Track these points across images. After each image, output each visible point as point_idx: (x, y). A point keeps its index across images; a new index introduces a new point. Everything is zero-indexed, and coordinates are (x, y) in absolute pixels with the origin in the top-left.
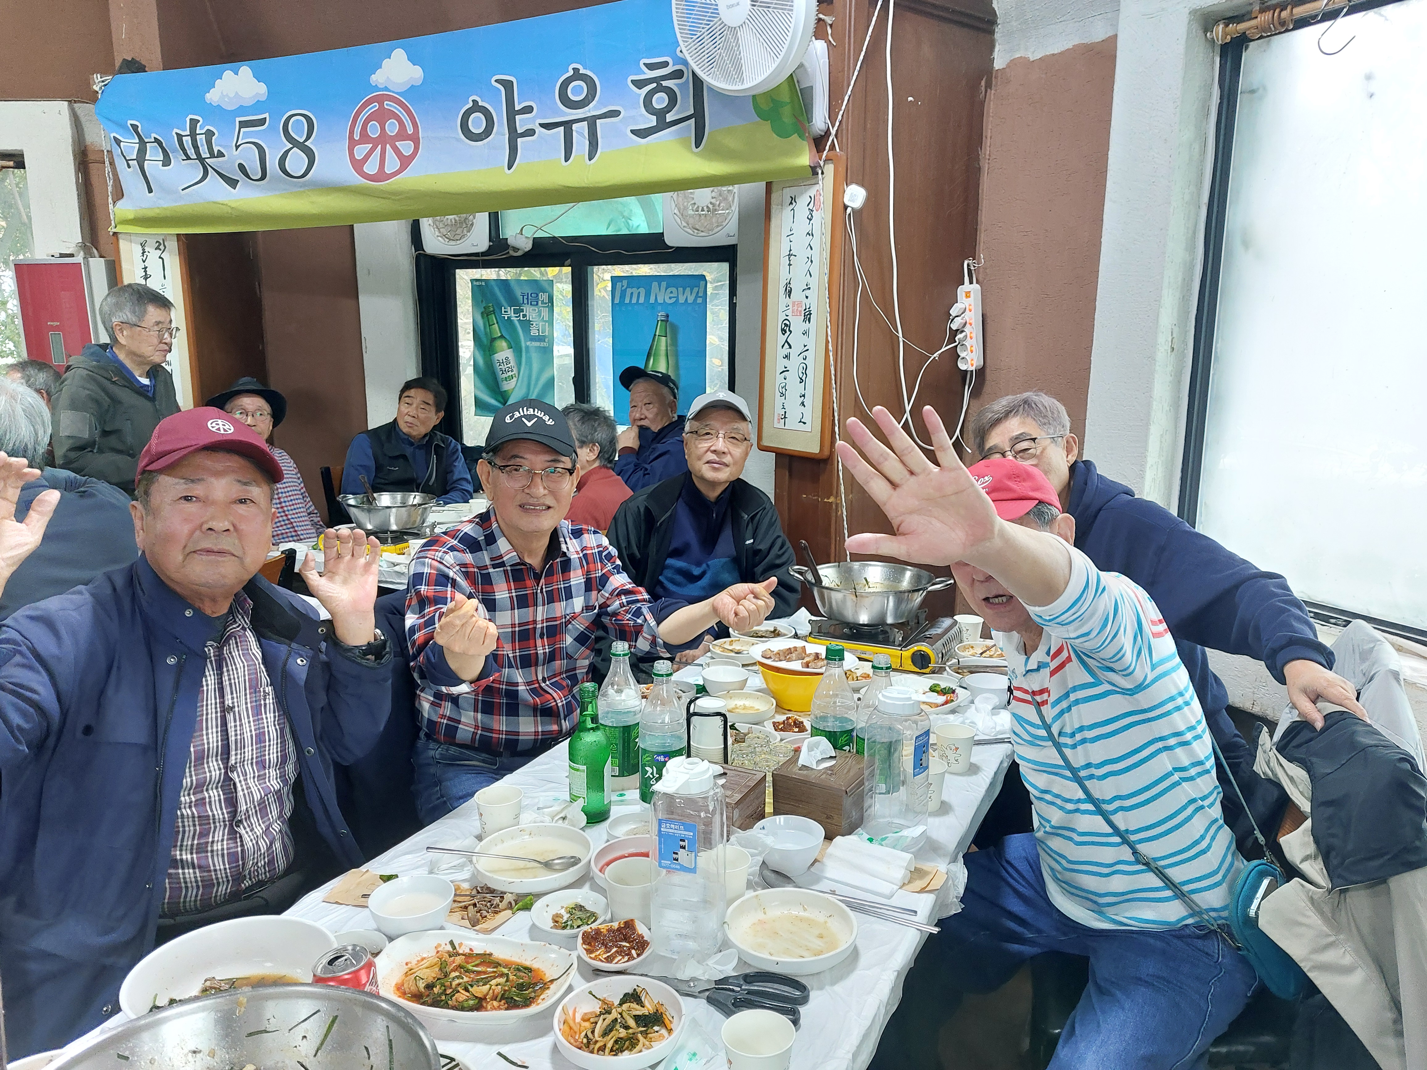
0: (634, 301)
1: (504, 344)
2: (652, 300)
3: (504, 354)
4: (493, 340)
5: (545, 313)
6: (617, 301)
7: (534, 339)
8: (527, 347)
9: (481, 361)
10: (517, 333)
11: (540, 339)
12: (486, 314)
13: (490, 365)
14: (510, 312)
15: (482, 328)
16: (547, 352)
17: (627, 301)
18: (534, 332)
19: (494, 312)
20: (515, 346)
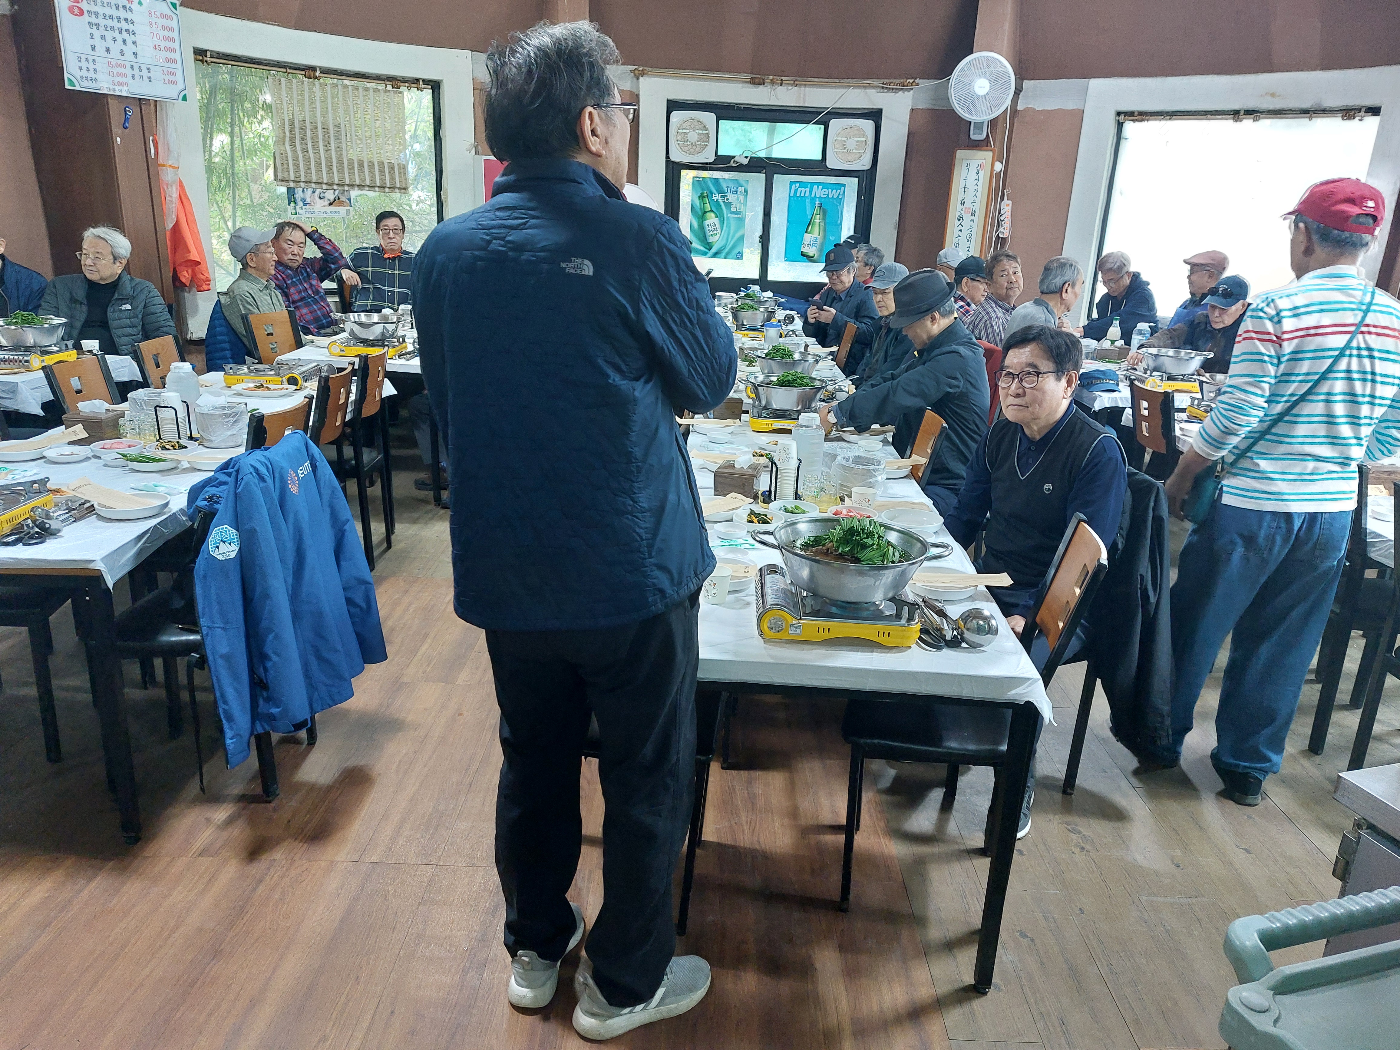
0: (802, 195)
1: (713, 215)
2: (813, 195)
3: (711, 220)
4: (705, 212)
5: (741, 198)
6: (792, 194)
7: (733, 213)
8: (728, 218)
9: (696, 225)
10: (721, 209)
11: (737, 213)
12: (702, 197)
13: (702, 227)
14: (717, 197)
15: (698, 204)
16: (741, 221)
17: (798, 195)
18: (733, 209)
19: (707, 196)
20: (720, 216)
